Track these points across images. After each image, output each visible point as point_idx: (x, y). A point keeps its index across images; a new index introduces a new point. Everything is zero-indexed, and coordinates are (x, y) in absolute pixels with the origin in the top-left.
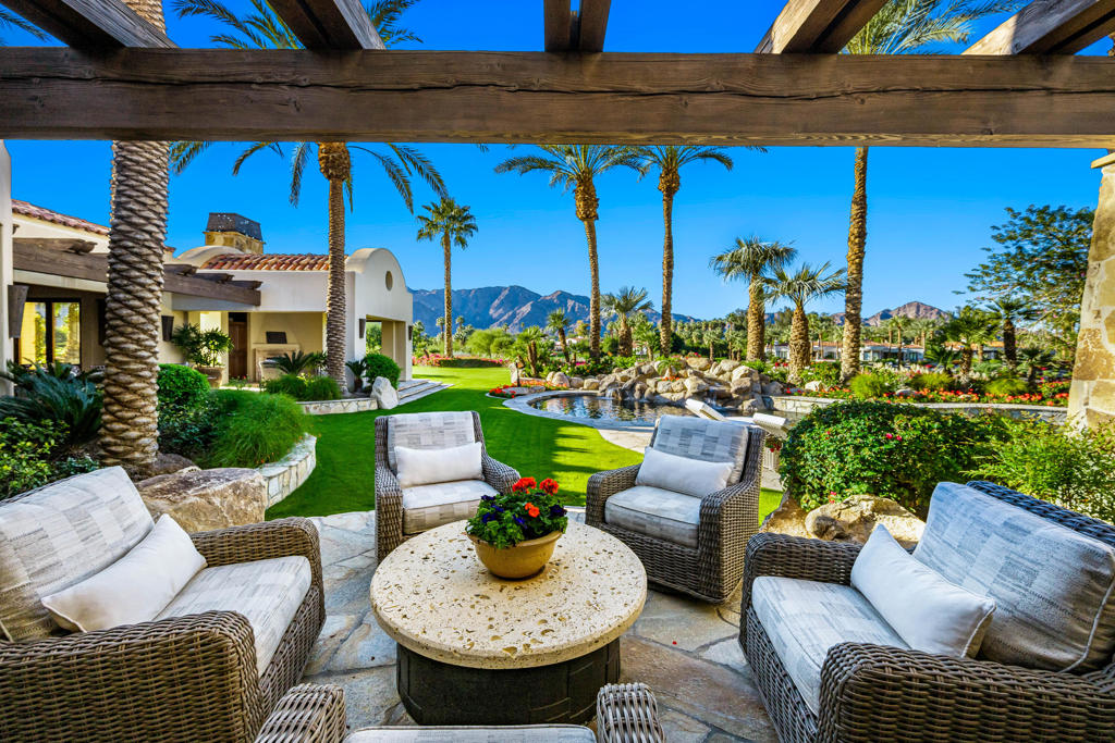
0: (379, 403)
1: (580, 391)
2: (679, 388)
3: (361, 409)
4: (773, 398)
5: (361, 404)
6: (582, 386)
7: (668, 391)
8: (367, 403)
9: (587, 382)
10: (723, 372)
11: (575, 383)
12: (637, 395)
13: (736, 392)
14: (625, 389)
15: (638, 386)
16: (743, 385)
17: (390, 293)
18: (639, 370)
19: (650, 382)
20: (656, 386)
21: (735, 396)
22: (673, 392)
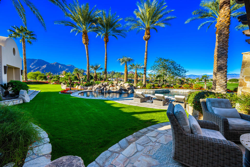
0: (23, 100)
1: (87, 90)
2: (116, 88)
3: (15, 104)
4: (134, 90)
5: (15, 102)
6: (87, 89)
7: (113, 89)
8: (18, 101)
9: (89, 88)
10: (122, 85)
11: (85, 88)
12: (105, 91)
13: (127, 89)
14: (102, 89)
15: (105, 88)
16: (129, 87)
17: (14, 56)
18: (102, 84)
19: (107, 87)
20: (109, 88)
21: (127, 90)
22: (114, 89)
